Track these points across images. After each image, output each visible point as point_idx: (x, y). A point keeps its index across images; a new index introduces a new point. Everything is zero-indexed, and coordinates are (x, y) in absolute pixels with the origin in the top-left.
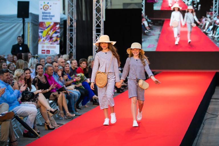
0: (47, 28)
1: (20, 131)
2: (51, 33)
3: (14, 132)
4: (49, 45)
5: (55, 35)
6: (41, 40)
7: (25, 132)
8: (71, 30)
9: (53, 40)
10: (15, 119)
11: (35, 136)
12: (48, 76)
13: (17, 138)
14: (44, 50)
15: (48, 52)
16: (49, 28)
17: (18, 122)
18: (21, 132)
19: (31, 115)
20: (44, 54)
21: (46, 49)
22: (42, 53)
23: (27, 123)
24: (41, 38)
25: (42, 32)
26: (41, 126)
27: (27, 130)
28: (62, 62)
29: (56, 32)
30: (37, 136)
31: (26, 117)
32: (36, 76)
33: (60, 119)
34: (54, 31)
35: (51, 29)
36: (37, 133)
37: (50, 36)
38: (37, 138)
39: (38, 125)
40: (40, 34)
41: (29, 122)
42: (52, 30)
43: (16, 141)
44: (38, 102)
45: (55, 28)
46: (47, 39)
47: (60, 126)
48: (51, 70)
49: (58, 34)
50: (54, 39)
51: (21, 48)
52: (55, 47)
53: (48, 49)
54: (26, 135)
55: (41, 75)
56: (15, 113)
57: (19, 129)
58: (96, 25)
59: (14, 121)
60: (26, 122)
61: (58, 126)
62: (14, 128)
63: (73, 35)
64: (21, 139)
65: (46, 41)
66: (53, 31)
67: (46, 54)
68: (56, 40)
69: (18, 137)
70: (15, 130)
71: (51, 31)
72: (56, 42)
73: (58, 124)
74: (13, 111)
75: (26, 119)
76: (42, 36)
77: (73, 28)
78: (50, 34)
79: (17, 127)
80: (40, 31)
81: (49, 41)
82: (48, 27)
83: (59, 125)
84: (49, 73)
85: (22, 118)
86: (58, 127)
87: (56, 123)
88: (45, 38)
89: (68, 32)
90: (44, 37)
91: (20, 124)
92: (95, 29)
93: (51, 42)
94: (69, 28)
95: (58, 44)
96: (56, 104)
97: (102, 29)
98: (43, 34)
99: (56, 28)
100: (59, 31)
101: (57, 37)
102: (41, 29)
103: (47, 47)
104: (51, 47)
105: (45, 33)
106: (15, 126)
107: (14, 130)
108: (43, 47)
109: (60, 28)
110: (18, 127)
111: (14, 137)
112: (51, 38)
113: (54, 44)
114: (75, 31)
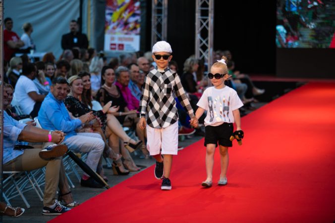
0: (119, 7)
1: (76, 176)
2: (126, 15)
3: (67, 178)
4: (123, 36)
5: (132, 20)
6: (110, 27)
7: (83, 179)
8: (159, 12)
9: (129, 28)
10: (68, 156)
11: (101, 185)
12: (121, 87)
13: (71, 187)
14: (115, 45)
15: (121, 47)
16: (123, 8)
17: (73, 161)
18: (77, 178)
19: (94, 151)
20: (114, 51)
21: (117, 42)
22: (112, 49)
23: (87, 163)
24: (108, 24)
25: (111, 14)
26: (109, 168)
27: (88, 176)
28: (144, 64)
29: (134, 15)
30: (104, 185)
31: (86, 153)
32: (103, 87)
33: (141, 157)
34: (131, 13)
35: (126, 10)
36: (104, 179)
37: (125, 20)
38: (105, 189)
39: (106, 167)
40: (108, 17)
41: (90, 161)
42: (128, 10)
43: (70, 192)
44: (107, 128)
45: (132, 8)
46: (119, 26)
47: (141, 169)
48: (126, 77)
49: (138, 18)
50: (131, 26)
51: (76, 40)
52: (132, 40)
53: (120, 42)
54: (85, 184)
55: (109, 85)
56: (69, 147)
57: (74, 174)
58: (200, 4)
59: (67, 159)
60: (86, 161)
61: (139, 170)
62: (67, 171)
63: (161, 20)
64: (78, 189)
65: (118, 30)
66: (129, 12)
67: (117, 50)
68: (135, 28)
69: (73, 186)
70: (69, 175)
71: (127, 13)
72: (134, 31)
73: (138, 166)
74: (65, 144)
75: (86, 158)
76: (110, 21)
77: (163, 8)
78: (123, 18)
79: (70, 170)
80: (107, 11)
81: (123, 30)
82: (122, 5)
83: (139, 168)
84: (122, 82)
85: (79, 154)
86: (139, 172)
87: (134, 165)
88: (116, 24)
89: (154, 15)
90: (114, 22)
91: (76, 164)
92: (200, 11)
93: (125, 31)
94: (156, 8)
95: (137, 34)
96: (134, 133)
97: (211, 9)
98: (112, 18)
99: (134, 7)
100: (138, 12)
101: (136, 22)
102: (110, 9)
103: (120, 39)
104: (126, 39)
105: (116, 15)
106: (68, 168)
107: (67, 175)
108: (113, 39)
109: (141, 7)
110: (72, 170)
111: (67, 187)
112: (126, 24)
113: (130, 34)
114: (165, 13)
